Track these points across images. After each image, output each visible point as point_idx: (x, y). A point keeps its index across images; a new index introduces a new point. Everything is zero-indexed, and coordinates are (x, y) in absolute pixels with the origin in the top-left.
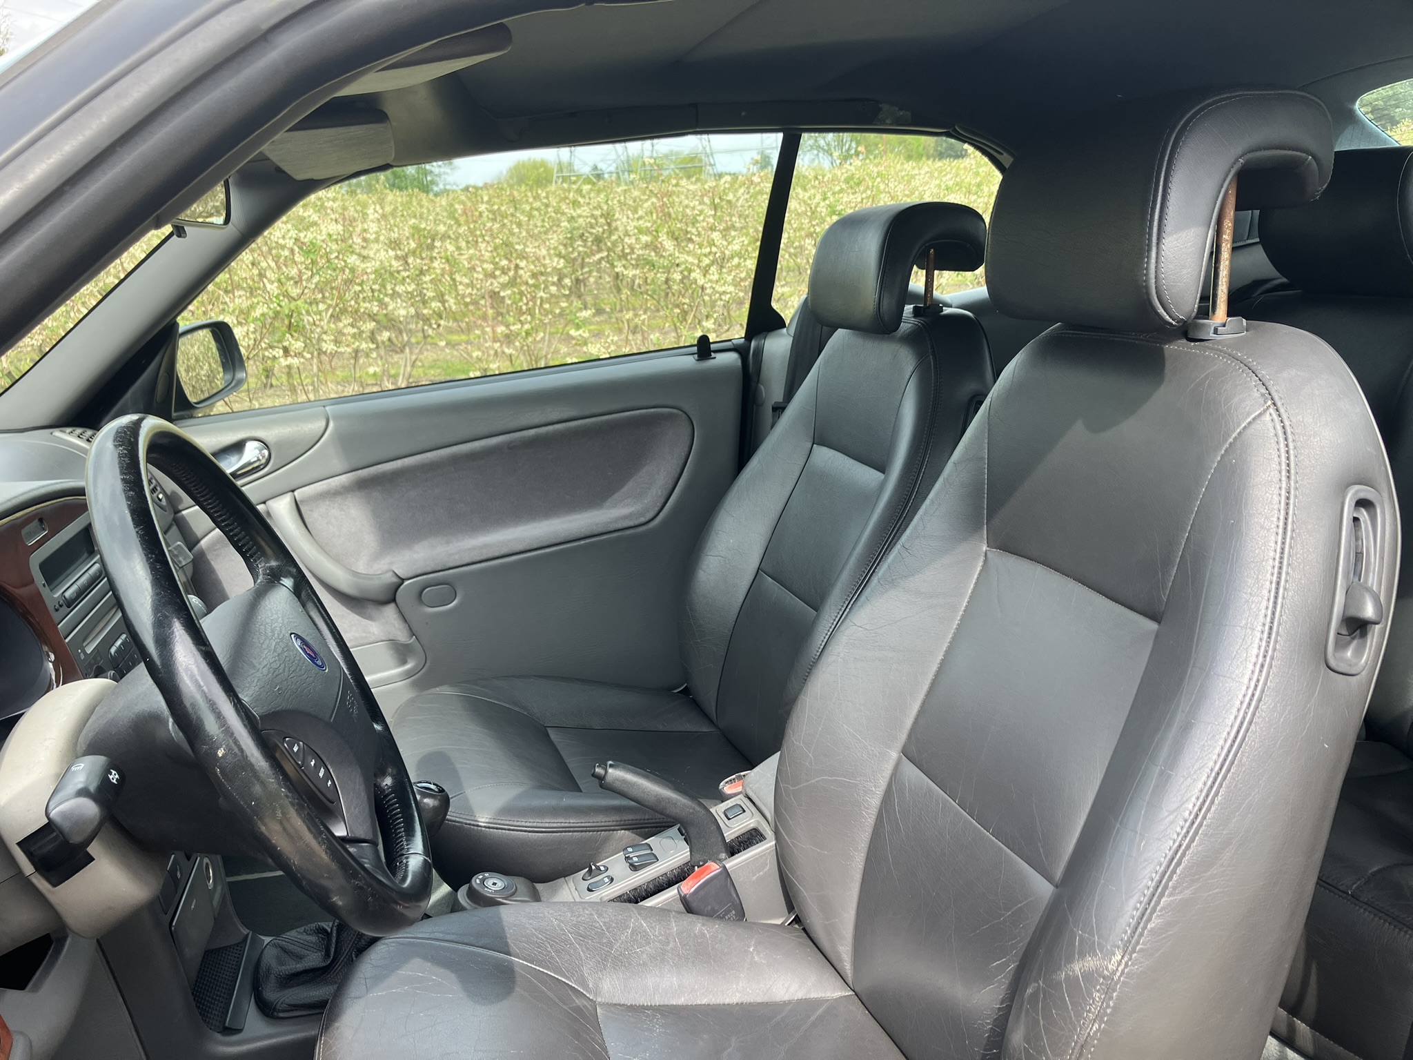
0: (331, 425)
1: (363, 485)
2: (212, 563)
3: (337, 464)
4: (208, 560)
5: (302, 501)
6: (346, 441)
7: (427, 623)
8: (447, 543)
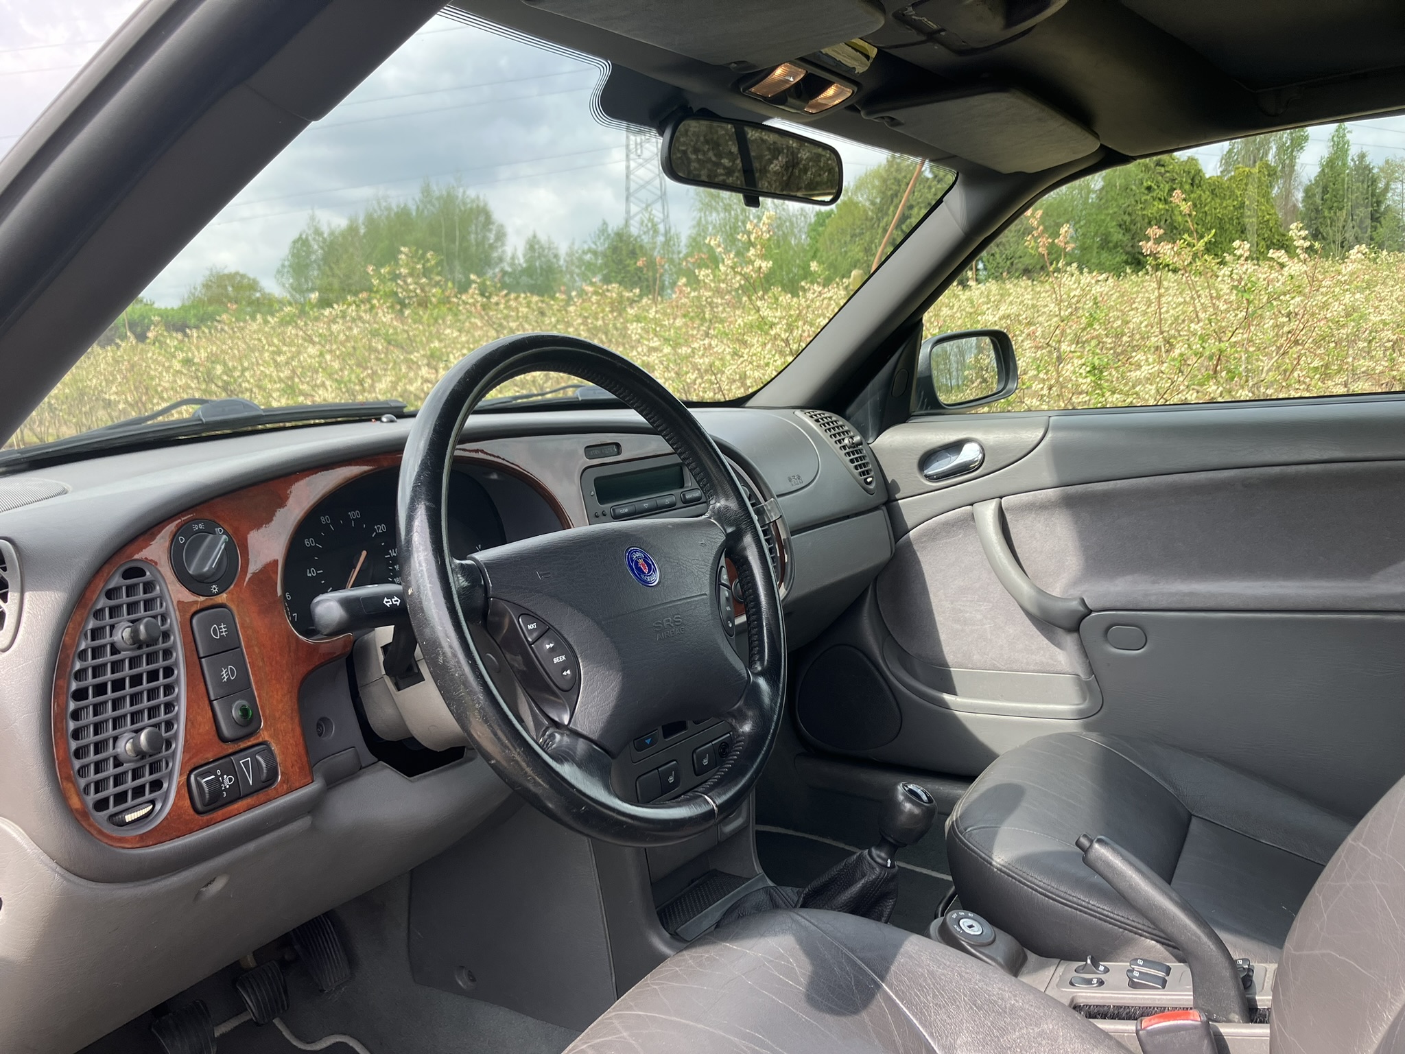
0: (1049, 435)
1: (1070, 503)
2: (918, 554)
3: (1047, 477)
4: (914, 551)
5: (1007, 509)
6: (1060, 454)
7: (1109, 665)
8: (1154, 582)
